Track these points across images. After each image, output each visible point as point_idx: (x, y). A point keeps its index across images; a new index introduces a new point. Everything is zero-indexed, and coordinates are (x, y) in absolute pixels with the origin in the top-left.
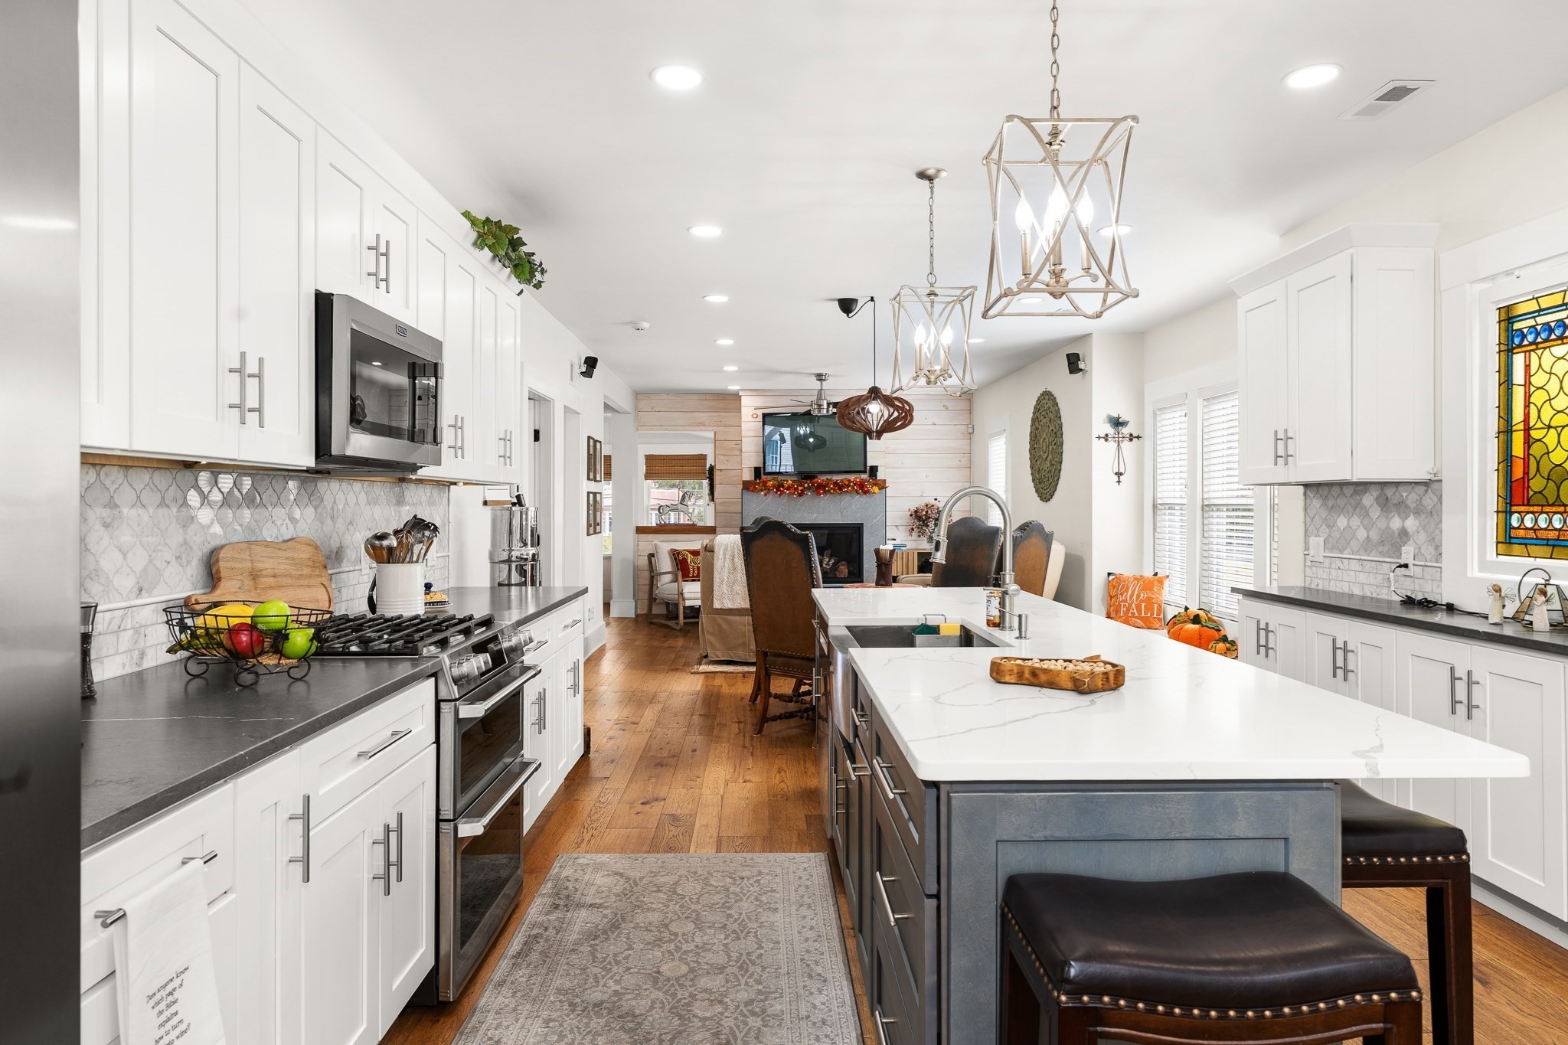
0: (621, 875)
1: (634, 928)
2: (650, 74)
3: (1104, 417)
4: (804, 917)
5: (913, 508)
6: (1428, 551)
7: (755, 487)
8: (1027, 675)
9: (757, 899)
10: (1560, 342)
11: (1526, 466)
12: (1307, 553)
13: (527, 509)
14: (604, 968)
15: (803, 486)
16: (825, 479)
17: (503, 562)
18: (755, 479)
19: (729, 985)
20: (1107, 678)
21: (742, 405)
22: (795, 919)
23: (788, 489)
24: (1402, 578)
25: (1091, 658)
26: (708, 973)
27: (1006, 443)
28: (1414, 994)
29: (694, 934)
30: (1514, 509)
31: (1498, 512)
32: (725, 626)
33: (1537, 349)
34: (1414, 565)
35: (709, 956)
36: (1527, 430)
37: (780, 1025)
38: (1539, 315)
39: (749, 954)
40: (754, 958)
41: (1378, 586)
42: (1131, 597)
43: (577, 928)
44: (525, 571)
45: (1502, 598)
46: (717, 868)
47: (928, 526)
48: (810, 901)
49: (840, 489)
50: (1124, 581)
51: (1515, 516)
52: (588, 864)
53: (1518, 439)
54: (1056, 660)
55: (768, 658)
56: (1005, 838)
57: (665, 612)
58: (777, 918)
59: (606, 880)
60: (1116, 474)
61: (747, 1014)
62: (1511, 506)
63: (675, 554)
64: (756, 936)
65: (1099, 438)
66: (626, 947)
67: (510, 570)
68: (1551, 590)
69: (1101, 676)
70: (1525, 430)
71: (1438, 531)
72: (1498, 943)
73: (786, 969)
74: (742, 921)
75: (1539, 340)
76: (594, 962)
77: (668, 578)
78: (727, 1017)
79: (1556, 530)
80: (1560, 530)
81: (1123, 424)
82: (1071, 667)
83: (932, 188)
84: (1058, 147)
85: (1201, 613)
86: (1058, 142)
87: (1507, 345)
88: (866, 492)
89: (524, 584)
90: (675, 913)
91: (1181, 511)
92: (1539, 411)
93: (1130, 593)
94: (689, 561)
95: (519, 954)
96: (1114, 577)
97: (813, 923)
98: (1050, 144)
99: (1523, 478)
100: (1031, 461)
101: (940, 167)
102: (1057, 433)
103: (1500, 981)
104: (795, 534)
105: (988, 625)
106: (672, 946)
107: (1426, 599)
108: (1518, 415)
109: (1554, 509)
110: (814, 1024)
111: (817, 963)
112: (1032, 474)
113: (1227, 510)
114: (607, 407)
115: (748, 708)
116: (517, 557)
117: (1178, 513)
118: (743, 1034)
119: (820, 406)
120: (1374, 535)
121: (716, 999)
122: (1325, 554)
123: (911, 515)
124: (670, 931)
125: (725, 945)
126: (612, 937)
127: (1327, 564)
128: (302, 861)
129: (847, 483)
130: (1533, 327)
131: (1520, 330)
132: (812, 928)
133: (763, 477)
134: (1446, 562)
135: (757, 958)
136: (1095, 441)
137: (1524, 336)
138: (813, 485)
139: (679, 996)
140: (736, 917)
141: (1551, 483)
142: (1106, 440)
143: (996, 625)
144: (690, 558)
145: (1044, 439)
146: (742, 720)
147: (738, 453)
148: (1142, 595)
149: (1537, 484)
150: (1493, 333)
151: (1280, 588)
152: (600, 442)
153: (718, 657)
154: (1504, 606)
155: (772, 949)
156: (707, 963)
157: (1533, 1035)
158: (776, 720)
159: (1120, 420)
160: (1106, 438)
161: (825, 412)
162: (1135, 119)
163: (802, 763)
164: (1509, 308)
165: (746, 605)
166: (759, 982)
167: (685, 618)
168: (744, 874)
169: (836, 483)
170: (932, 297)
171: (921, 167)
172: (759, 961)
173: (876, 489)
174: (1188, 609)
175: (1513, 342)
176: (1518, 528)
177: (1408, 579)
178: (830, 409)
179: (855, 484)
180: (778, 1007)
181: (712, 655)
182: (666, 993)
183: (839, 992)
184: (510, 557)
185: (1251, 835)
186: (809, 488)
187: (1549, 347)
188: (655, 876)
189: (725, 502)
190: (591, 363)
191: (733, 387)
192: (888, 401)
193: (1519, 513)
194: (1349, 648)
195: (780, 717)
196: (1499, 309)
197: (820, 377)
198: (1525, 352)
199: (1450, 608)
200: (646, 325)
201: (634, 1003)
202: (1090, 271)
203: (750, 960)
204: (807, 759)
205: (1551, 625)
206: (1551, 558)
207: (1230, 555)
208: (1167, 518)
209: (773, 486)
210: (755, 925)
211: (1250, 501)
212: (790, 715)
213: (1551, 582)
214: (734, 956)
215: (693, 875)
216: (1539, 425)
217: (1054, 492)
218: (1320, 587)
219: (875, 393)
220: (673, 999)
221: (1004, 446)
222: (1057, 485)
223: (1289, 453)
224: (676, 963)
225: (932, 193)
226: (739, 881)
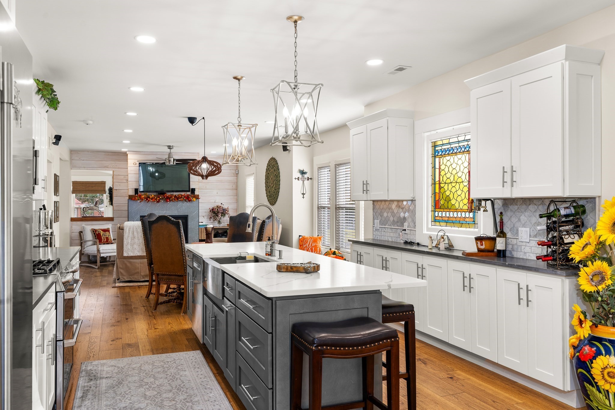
0: (115, 366)
1: (129, 383)
2: (135, 37)
3: (297, 170)
4: (198, 372)
5: (211, 208)
6: (412, 224)
7: (135, 198)
8: (289, 269)
9: (176, 368)
10: (448, 155)
11: (439, 196)
12: (374, 226)
13: (48, 211)
14: (122, 396)
15: (159, 198)
16: (170, 194)
17: (36, 236)
18: (135, 194)
19: (175, 395)
20: (315, 268)
21: (128, 158)
22: (194, 372)
23: (152, 199)
24: (404, 234)
25: (309, 262)
26: (165, 393)
27: (254, 179)
28: (397, 339)
29: (155, 382)
30: (436, 210)
31: (432, 211)
32: (128, 264)
33: (442, 157)
34: (408, 230)
35: (164, 388)
36: (440, 184)
37: (199, 404)
38: (443, 146)
39: (179, 385)
40: (182, 386)
41: (397, 238)
42: (309, 245)
43: (104, 385)
44: (47, 240)
45: (432, 240)
46: (155, 360)
47: (218, 216)
48: (198, 366)
49: (177, 199)
50: (306, 239)
51: (437, 213)
52: (98, 364)
53: (437, 186)
54: (298, 264)
55: (159, 276)
56: (292, 313)
57: (87, 260)
58: (187, 373)
59: (108, 368)
60: (302, 194)
61: (186, 402)
62: (435, 209)
63: (94, 231)
64: (180, 379)
65: (296, 179)
66: (128, 389)
67: (39, 240)
68: (445, 237)
69: (313, 267)
70: (439, 184)
71: (414, 218)
72: (430, 353)
73: (196, 388)
74: (173, 376)
75: (443, 154)
76: (116, 395)
77: (90, 243)
78: (178, 404)
79: (447, 217)
80: (448, 217)
81: (305, 173)
82: (303, 265)
83: (239, 83)
84: (297, 90)
85: (336, 250)
86: (297, 88)
87: (434, 155)
88: (190, 201)
89: (47, 246)
90: (144, 376)
91: (328, 210)
92: (443, 178)
93: (308, 243)
94: (102, 234)
95: (82, 397)
96: (302, 237)
97: (202, 373)
98: (294, 89)
99: (439, 200)
100: (266, 187)
101: (243, 76)
102: (278, 176)
103: (430, 363)
104: (173, 221)
105: (266, 255)
106: (147, 387)
107: (411, 241)
108: (437, 179)
109: (447, 210)
110: (212, 402)
111: (207, 385)
112: (266, 193)
113: (346, 209)
114: (60, 159)
115: (146, 301)
116: (43, 234)
117: (326, 210)
118: (186, 408)
119: (169, 161)
120: (396, 219)
121: (172, 400)
122: (380, 226)
123: (210, 211)
124: (144, 382)
125: (169, 384)
126: (121, 387)
127: (380, 230)
128: (41, 346)
129: (181, 196)
130: (441, 149)
131: (438, 150)
132: (202, 375)
133: (139, 193)
134: (417, 229)
135: (183, 386)
136: (294, 180)
137: (438, 153)
138: (164, 197)
139: (157, 401)
140: (170, 374)
141: (446, 202)
142: (298, 180)
143: (269, 255)
144: (102, 233)
145: (272, 178)
146: (145, 305)
147: (125, 181)
148: (313, 244)
149: (442, 202)
150: (431, 151)
151: (365, 239)
152: (59, 176)
153: (124, 279)
154: (433, 243)
155: (188, 383)
156: (164, 390)
157: (437, 375)
158: (162, 304)
159: (304, 171)
160: (298, 179)
161: (172, 163)
162: (322, 85)
163: (178, 320)
164: (435, 142)
165: (145, 254)
166: (187, 393)
167: (100, 262)
168: (168, 361)
169: (175, 196)
170: (240, 127)
171: (235, 75)
172: (184, 387)
173: (194, 199)
174: (331, 249)
175: (436, 154)
176: (437, 217)
177: (406, 235)
178: (175, 162)
179: (184, 197)
180: (196, 399)
181: (122, 279)
182: (151, 400)
183: (218, 392)
184: (39, 234)
185: (359, 307)
186: (162, 199)
187: (445, 157)
188: (130, 365)
189: (119, 205)
190: (58, 138)
191: (124, 150)
192: (211, 163)
193: (438, 211)
194: (387, 260)
195: (164, 302)
196: (432, 142)
197: (170, 147)
198: (439, 157)
199: (418, 244)
200: (91, 122)
201: (139, 405)
202: (307, 132)
203: (181, 387)
204: (180, 318)
205: (445, 249)
206: (446, 226)
207: (346, 227)
208: (322, 212)
209: (145, 198)
210: (179, 376)
211: (354, 206)
212: (168, 302)
213: (445, 234)
214: (174, 386)
215: (146, 363)
216: (443, 182)
217: (276, 201)
218: (378, 239)
219: (205, 159)
220: (155, 402)
221: (253, 180)
222: (277, 198)
223: (368, 190)
224: (151, 391)
225: (239, 85)
226: (167, 363)
